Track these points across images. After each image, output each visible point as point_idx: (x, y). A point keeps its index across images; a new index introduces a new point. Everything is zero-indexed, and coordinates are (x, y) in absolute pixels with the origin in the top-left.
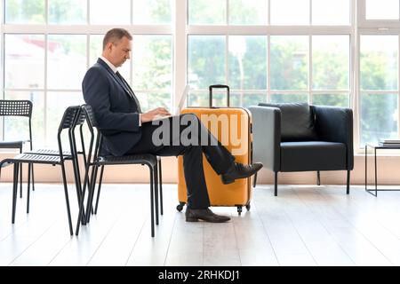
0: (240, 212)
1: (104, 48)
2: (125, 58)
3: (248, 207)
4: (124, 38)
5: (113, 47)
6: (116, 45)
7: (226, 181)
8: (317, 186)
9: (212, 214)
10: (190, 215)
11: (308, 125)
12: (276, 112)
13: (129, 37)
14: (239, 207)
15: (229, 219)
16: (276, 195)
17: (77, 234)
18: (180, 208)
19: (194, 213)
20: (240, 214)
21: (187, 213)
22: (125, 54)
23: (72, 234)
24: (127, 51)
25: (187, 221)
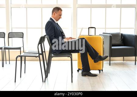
0: (100, 72)
1: (52, 14)
2: (60, 18)
3: (102, 70)
4: (60, 11)
5: (56, 14)
6: (57, 13)
7: (95, 62)
8: (123, 62)
9: (91, 74)
10: (83, 74)
11: (120, 40)
12: (110, 36)
13: (61, 10)
14: (100, 71)
15: (97, 75)
16: (110, 65)
17: (45, 82)
18: (78, 71)
19: (84, 73)
20: (100, 73)
21: (82, 73)
22: (60, 17)
23: (43, 82)
24: (61, 15)
25: (82, 76)
